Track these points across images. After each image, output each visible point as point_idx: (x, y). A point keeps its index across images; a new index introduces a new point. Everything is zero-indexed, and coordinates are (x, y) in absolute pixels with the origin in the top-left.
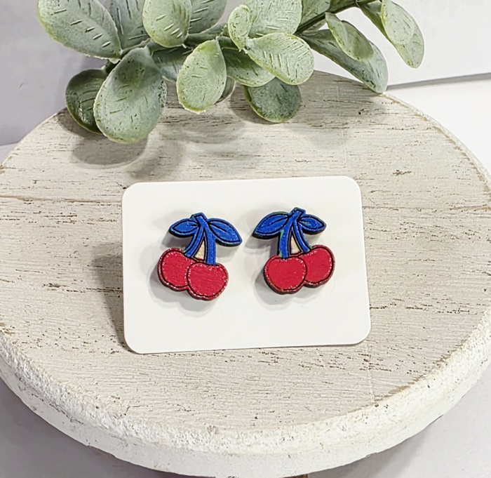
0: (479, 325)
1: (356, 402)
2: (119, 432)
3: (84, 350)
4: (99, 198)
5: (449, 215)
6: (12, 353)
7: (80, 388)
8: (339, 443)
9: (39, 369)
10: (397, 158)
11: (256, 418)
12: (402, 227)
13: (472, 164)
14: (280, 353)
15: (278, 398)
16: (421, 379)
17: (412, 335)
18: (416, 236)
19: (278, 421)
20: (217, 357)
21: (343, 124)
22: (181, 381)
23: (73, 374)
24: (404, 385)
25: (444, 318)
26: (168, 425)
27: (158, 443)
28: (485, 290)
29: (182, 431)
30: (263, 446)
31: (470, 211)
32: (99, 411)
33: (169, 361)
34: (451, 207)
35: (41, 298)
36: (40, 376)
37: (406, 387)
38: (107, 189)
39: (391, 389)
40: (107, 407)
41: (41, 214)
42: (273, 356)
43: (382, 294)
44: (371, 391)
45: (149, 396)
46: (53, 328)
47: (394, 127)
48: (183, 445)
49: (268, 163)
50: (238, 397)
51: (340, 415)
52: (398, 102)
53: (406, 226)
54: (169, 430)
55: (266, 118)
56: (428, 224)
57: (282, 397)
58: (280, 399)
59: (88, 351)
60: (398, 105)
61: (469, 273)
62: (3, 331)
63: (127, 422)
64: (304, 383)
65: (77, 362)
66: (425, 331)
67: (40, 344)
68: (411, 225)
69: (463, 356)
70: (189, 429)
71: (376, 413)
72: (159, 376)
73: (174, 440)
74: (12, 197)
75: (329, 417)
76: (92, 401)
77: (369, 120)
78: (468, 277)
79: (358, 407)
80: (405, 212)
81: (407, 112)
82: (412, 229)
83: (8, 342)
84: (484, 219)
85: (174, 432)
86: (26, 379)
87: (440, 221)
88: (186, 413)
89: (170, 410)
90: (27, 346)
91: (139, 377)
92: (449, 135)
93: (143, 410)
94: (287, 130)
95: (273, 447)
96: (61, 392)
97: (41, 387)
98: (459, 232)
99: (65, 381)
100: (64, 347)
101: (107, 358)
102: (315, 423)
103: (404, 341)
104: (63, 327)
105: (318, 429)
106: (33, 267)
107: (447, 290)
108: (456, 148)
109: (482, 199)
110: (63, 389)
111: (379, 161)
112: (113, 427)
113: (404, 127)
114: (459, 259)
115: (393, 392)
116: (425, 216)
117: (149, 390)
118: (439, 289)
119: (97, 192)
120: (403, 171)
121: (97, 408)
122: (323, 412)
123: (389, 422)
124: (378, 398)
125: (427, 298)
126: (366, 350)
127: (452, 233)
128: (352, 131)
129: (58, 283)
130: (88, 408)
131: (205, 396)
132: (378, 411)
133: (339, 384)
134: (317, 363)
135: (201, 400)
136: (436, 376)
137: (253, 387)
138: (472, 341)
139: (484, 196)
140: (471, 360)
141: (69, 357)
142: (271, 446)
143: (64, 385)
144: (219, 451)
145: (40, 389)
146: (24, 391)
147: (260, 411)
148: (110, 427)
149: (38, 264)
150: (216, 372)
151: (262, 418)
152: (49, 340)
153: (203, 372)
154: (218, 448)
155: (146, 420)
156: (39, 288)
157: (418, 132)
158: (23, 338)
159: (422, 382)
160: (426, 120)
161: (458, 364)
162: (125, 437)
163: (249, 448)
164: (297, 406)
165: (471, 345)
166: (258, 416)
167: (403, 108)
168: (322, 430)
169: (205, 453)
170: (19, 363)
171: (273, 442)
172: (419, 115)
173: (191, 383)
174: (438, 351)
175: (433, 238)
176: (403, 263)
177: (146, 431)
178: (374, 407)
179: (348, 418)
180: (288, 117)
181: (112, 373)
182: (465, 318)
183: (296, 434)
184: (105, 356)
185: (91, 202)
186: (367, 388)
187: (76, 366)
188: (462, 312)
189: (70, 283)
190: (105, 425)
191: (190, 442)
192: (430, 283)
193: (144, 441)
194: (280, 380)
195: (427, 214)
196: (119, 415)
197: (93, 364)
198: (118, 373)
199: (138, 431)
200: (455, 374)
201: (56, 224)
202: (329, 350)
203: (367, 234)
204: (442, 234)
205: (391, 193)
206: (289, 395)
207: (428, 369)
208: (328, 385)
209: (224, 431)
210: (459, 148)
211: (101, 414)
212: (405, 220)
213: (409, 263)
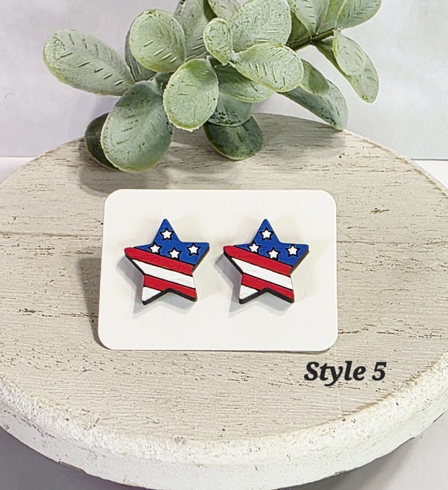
1: (324, 417)
2: (88, 443)
3: (56, 368)
4: (77, 233)
5: (426, 250)
7: (51, 402)
8: (305, 456)
9: (12, 384)
10: (376, 197)
11: (224, 430)
12: (378, 259)
14: (249, 372)
15: (246, 412)
16: (390, 397)
17: (383, 357)
18: (391, 268)
19: (245, 432)
20: (188, 376)
21: (323, 167)
22: (151, 396)
23: (45, 389)
24: (373, 402)
25: (416, 342)
26: (137, 435)
27: (126, 453)
29: (151, 442)
30: (230, 456)
31: (446, 246)
32: (69, 423)
33: (140, 379)
34: (427, 242)
35: (16, 322)
36: (13, 391)
37: (374, 403)
38: (86, 224)
39: (359, 405)
40: (78, 419)
41: (20, 247)
42: (243, 375)
43: (355, 320)
45: (119, 409)
46: (27, 348)
47: (374, 169)
48: (151, 455)
50: (207, 411)
51: (307, 428)
52: (380, 147)
53: (382, 259)
54: (138, 441)
56: (404, 257)
57: (251, 411)
58: (248, 414)
59: (61, 369)
60: (380, 149)
61: (442, 302)
63: (96, 433)
64: (273, 400)
65: (49, 379)
66: (396, 353)
67: (13, 363)
68: (387, 258)
69: (432, 377)
70: (157, 439)
71: (343, 427)
72: (129, 392)
73: (142, 450)
75: (296, 430)
76: (62, 413)
77: (349, 163)
78: (441, 305)
79: (325, 421)
80: (381, 246)
81: (387, 155)
82: (387, 261)
85: (142, 443)
87: (416, 255)
88: (155, 425)
89: (138, 422)
91: (110, 393)
92: (429, 177)
93: (112, 422)
94: (266, 172)
95: (241, 458)
96: (33, 405)
97: (13, 403)
98: (435, 265)
99: (37, 396)
100: (37, 366)
101: (79, 375)
102: (282, 434)
103: (374, 362)
104: (38, 347)
105: (285, 440)
106: (10, 294)
107: (420, 316)
108: (435, 189)
110: (35, 403)
111: (357, 200)
112: (82, 439)
113: (384, 170)
114: (433, 289)
115: (361, 408)
116: (402, 250)
117: (120, 405)
118: (412, 316)
119: (75, 228)
120: (382, 209)
121: (67, 420)
122: (291, 425)
123: (357, 437)
124: (345, 413)
125: (399, 324)
127: (427, 266)
128: (332, 173)
129: (33, 309)
130: (58, 420)
131: (174, 410)
132: (346, 425)
133: (308, 400)
134: (287, 381)
135: (170, 413)
136: (404, 394)
137: (221, 403)
138: (442, 363)
140: (441, 382)
141: (41, 375)
142: (238, 457)
143: (36, 399)
144: (186, 461)
145: (12, 405)
147: (228, 424)
148: (79, 438)
149: (14, 291)
150: (186, 389)
151: (230, 430)
152: (23, 359)
153: (173, 388)
154: (186, 458)
155: (115, 431)
156: (15, 313)
157: (398, 174)
159: (393, 400)
160: (406, 162)
161: (428, 385)
162: (94, 449)
163: (216, 459)
164: (265, 419)
165: (442, 366)
166: (225, 428)
167: (383, 152)
168: (289, 441)
169: (173, 463)
171: (240, 453)
172: (400, 159)
173: (160, 398)
174: (408, 372)
175: (408, 270)
176: (377, 292)
177: (115, 441)
178: (341, 421)
179: (315, 431)
181: (83, 389)
182: (437, 341)
183: (263, 446)
184: (77, 374)
185: (69, 236)
186: (335, 405)
187: (49, 383)
188: (433, 337)
189: (45, 308)
190: (75, 437)
191: (158, 452)
192: (403, 310)
193: (113, 452)
194: (249, 396)
195: (404, 248)
196: (89, 426)
197: (65, 381)
198: (89, 389)
199: (107, 443)
200: (424, 394)
201: (33, 256)
202: (299, 369)
203: (342, 266)
204: (417, 267)
205: (368, 229)
206: (257, 409)
207: (397, 388)
208: (296, 401)
209: (192, 441)
210: (439, 189)
211: (71, 426)
212: (381, 254)
213: (383, 292)
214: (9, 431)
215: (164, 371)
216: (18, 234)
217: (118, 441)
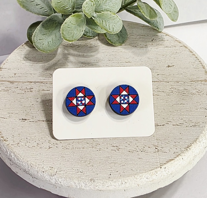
0: (203, 132)
1: (152, 166)
2: (53, 182)
3: (37, 147)
4: (42, 81)
5: (190, 84)
6: (7, 149)
7: (36, 164)
8: (146, 184)
9: (18, 156)
10: (168, 60)
11: (110, 175)
12: (171, 90)
13: (200, 61)
14: (120, 146)
15: (119, 166)
16: (180, 156)
17: (176, 137)
18: (176, 94)
19: (119, 176)
20: (93, 149)
21: (145, 46)
22: (79, 159)
23: (33, 158)
24: (172, 158)
25: (189, 129)
26: (74, 179)
27: (69, 186)
28: (206, 116)
29: (80, 181)
30: (113, 186)
31: (199, 82)
33: (74, 151)
34: (191, 81)
35: (19, 125)
36: (19, 159)
37: (173, 159)
38: (46, 76)
39: (167, 160)
40: (48, 171)
41: (18, 88)
42: (117, 147)
43: (163, 119)
44: (158, 162)
45: (65, 166)
46: (24, 138)
47: (167, 46)
48: (80, 187)
49: (114, 63)
50: (103, 165)
51: (146, 172)
52: (168, 35)
53: (173, 89)
54: (74, 181)
55: (113, 44)
56: (182, 88)
57: (121, 165)
59: (39, 147)
61: (199, 109)
62: (3, 140)
63: (56, 178)
64: (130, 159)
65: (34, 152)
66: (181, 135)
67: (19, 145)
68: (175, 89)
69: (197, 145)
70: (82, 180)
72: (69, 158)
73: (76, 185)
74: (6, 81)
75: (141, 173)
76: (41, 169)
77: (156, 43)
78: (198, 111)
79: (153, 169)
80: (171, 83)
81: (172, 39)
82: (175, 91)
83: (5, 145)
84: (205, 86)
85: (76, 182)
86: (13, 160)
87: (186, 87)
88: (81, 173)
89: (74, 172)
90: (13, 146)
91: (61, 158)
92: (190, 49)
93: (63, 173)
94: (121, 49)
95: (118, 187)
96: (28, 166)
97: (20, 164)
98: (195, 92)
100: (29, 146)
102: (135, 176)
103: (172, 140)
104: (29, 137)
105: (136, 178)
106: (15, 112)
107: (190, 117)
109: (204, 77)
110: (29, 164)
111: (160, 61)
112: (50, 180)
113: (171, 46)
114: (195, 103)
115: (168, 162)
116: (180, 85)
117: (65, 164)
118: (186, 117)
119: (41, 78)
120: (171, 65)
121: (43, 172)
122: (138, 171)
123: (167, 175)
124: (161, 164)
125: (181, 120)
126: (156, 144)
127: (191, 92)
128: (149, 48)
129: (26, 118)
130: (40, 172)
131: (89, 166)
132: (161, 170)
133: (145, 159)
134: (136, 150)
135: (87, 167)
136: (185, 154)
137: (109, 161)
139: (205, 75)
140: (200, 147)
141: (31, 151)
142: (117, 186)
143: (29, 162)
145: (19, 165)
146: (12, 165)
148: (49, 180)
149: (17, 110)
150: (93, 155)
151: (113, 175)
152: (23, 143)
153: (88, 155)
154: (95, 188)
155: (64, 177)
156: (18, 121)
157: (177, 48)
158: (12, 143)
159: (180, 157)
160: (180, 43)
161: (195, 149)
162: (55, 184)
163: (107, 188)
164: (128, 169)
165: (200, 140)
166: (111, 174)
167: (170, 38)
168: (138, 179)
169: (89, 190)
170: (10, 154)
171: (118, 185)
172: (177, 41)
173: (83, 160)
174: (186, 144)
175: (184, 94)
176: (171, 106)
178: (160, 168)
179: (149, 173)
180: (122, 43)
181: (49, 157)
182: (198, 128)
183: (127, 181)
184: (46, 149)
185: (39, 82)
186: (157, 160)
187: (34, 154)
188: (196, 126)
189: (31, 118)
190: (47, 180)
191: (83, 186)
192: (182, 114)
193: (64, 186)
194: (120, 158)
195: (181, 84)
196: (53, 175)
197: (41, 153)
198: (52, 157)
199: (61, 182)
200: (193, 153)
201: (24, 93)
202: (140, 144)
203: (156, 93)
204: (188, 93)
205: (166, 75)
206: (124, 164)
207: (182, 152)
208: (140, 160)
209: (97, 181)
210: (194, 55)
211: (45, 175)
212: (172, 87)
213: (174, 105)
214: (17, 174)
215: (83, 147)
216: (17, 82)
217: (65, 181)
